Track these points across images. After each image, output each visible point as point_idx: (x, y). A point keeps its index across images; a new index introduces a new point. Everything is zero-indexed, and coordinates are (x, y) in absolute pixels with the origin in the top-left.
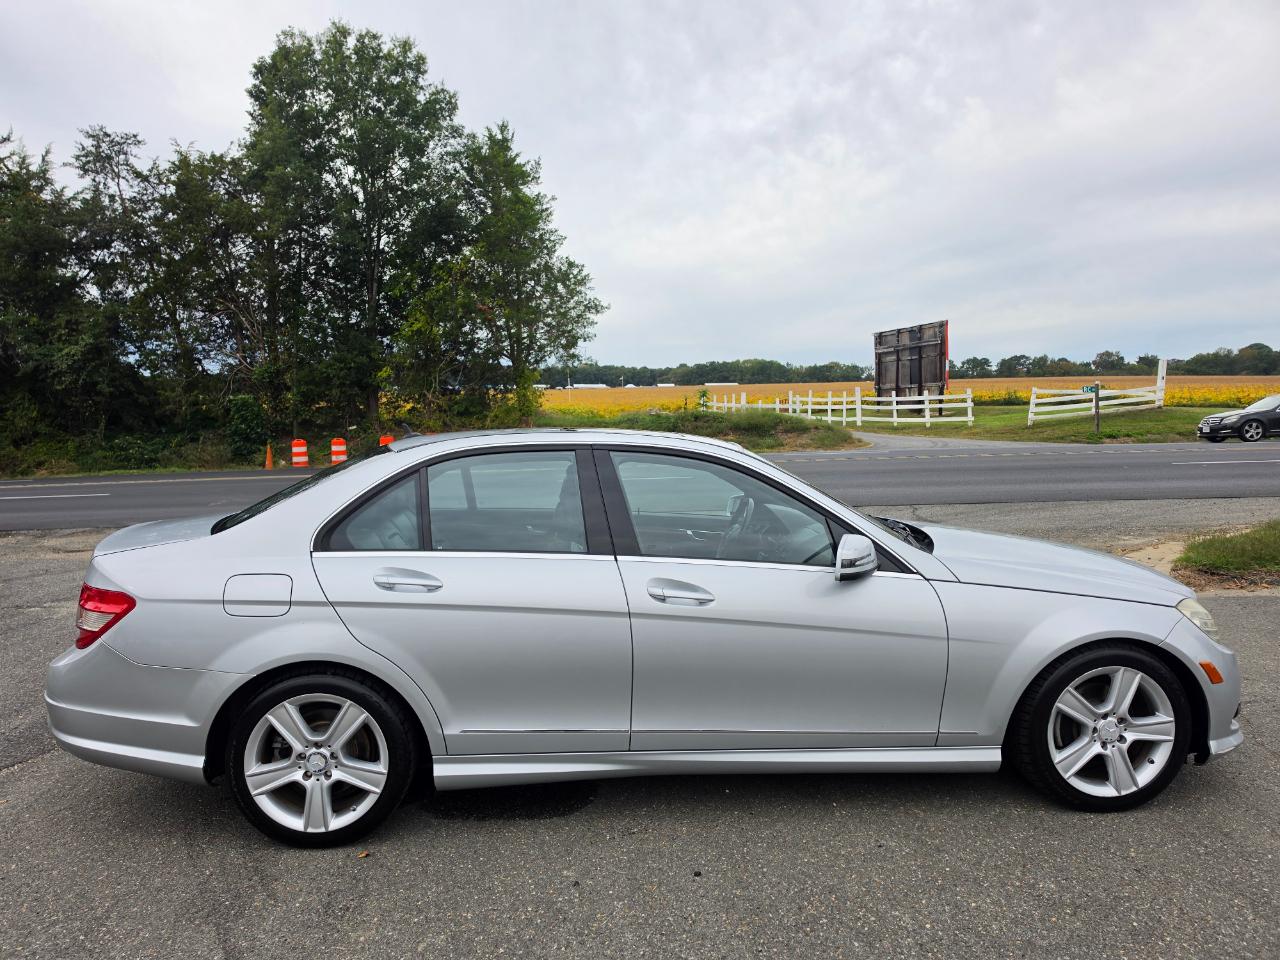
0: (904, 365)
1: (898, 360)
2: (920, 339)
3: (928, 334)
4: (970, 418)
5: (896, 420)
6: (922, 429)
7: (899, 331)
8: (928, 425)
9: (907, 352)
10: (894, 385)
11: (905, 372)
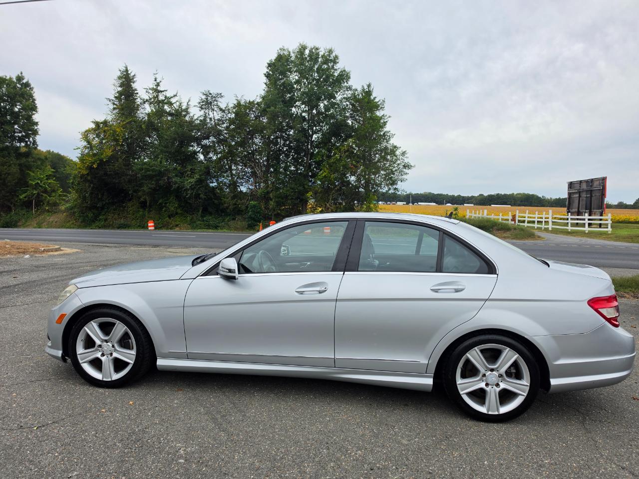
0: (582, 200)
1: (580, 196)
2: (591, 186)
3: (596, 184)
4: (609, 229)
5: (570, 228)
6: (583, 234)
7: (581, 182)
8: (587, 232)
9: (585, 193)
10: (577, 210)
11: (583, 203)
